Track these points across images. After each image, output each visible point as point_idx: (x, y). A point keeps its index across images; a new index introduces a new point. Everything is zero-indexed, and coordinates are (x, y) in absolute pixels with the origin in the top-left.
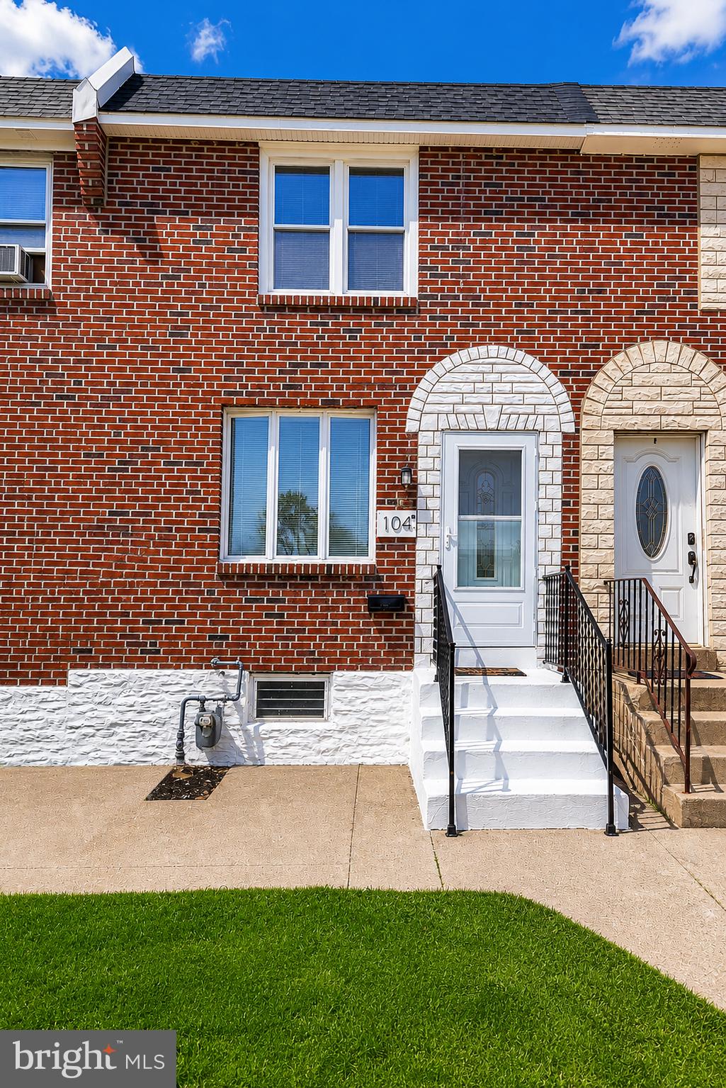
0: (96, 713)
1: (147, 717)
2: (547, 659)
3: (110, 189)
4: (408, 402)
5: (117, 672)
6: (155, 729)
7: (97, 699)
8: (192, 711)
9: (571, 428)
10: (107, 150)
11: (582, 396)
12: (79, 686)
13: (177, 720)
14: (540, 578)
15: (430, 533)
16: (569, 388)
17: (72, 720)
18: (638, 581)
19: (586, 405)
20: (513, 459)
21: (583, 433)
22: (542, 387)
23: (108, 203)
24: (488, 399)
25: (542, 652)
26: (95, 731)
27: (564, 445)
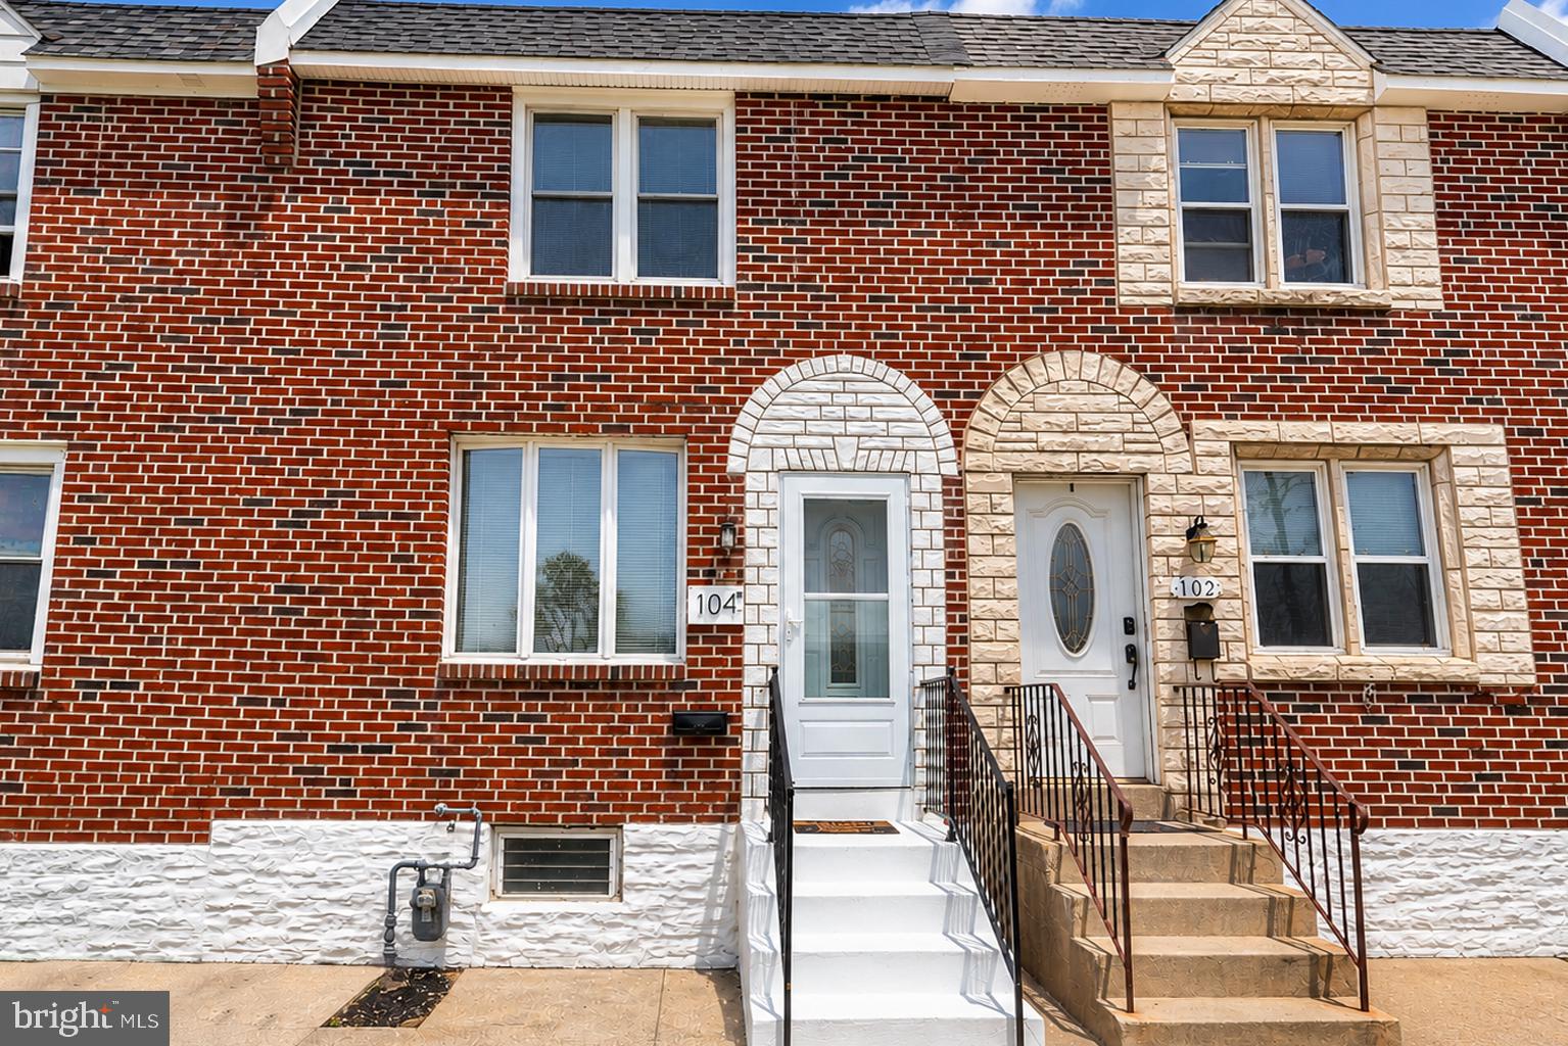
0: (254, 887)
1: (336, 893)
2: (930, 806)
3: (302, 144)
4: (729, 430)
5: (289, 823)
6: (348, 912)
7: (257, 865)
8: (406, 883)
9: (951, 470)
10: (301, 95)
11: (963, 425)
12: (228, 845)
13: (383, 898)
14: (918, 685)
15: (765, 619)
16: (947, 415)
17: (213, 897)
18: (1048, 688)
19: (971, 438)
20: (874, 512)
21: (969, 478)
22: (912, 413)
23: (300, 162)
24: (838, 427)
25: (921, 795)
26: (251, 915)
27: (945, 492)
